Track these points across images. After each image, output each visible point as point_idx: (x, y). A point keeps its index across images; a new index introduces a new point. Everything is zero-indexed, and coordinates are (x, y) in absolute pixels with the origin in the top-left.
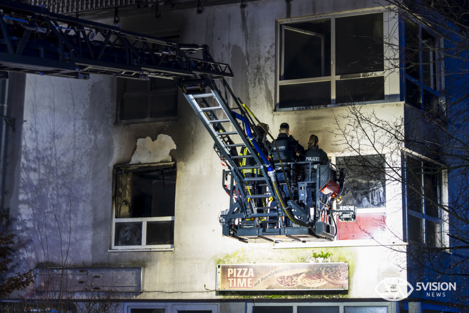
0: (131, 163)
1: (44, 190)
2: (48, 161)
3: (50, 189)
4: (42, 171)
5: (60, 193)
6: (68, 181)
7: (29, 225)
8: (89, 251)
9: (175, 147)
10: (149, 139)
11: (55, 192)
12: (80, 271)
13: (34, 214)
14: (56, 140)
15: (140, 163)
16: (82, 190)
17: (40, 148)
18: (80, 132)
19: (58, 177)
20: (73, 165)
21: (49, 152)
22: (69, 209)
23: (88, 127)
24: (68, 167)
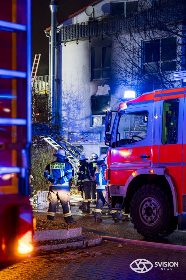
0: (96, 95)
1: (69, 106)
2: (70, 95)
3: (71, 105)
4: (69, 98)
5: (75, 107)
6: (77, 102)
7: (66, 118)
8: (84, 127)
9: (110, 89)
10: (101, 86)
11: (73, 106)
12: (82, 134)
13: (67, 115)
14: (73, 87)
15: (99, 95)
16: (81, 105)
17: (68, 90)
18: (80, 84)
19: (74, 101)
20: (78, 97)
21: (70, 92)
22: (77, 112)
23: (82, 82)
24: (76, 97)
